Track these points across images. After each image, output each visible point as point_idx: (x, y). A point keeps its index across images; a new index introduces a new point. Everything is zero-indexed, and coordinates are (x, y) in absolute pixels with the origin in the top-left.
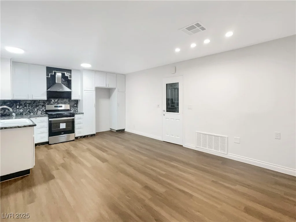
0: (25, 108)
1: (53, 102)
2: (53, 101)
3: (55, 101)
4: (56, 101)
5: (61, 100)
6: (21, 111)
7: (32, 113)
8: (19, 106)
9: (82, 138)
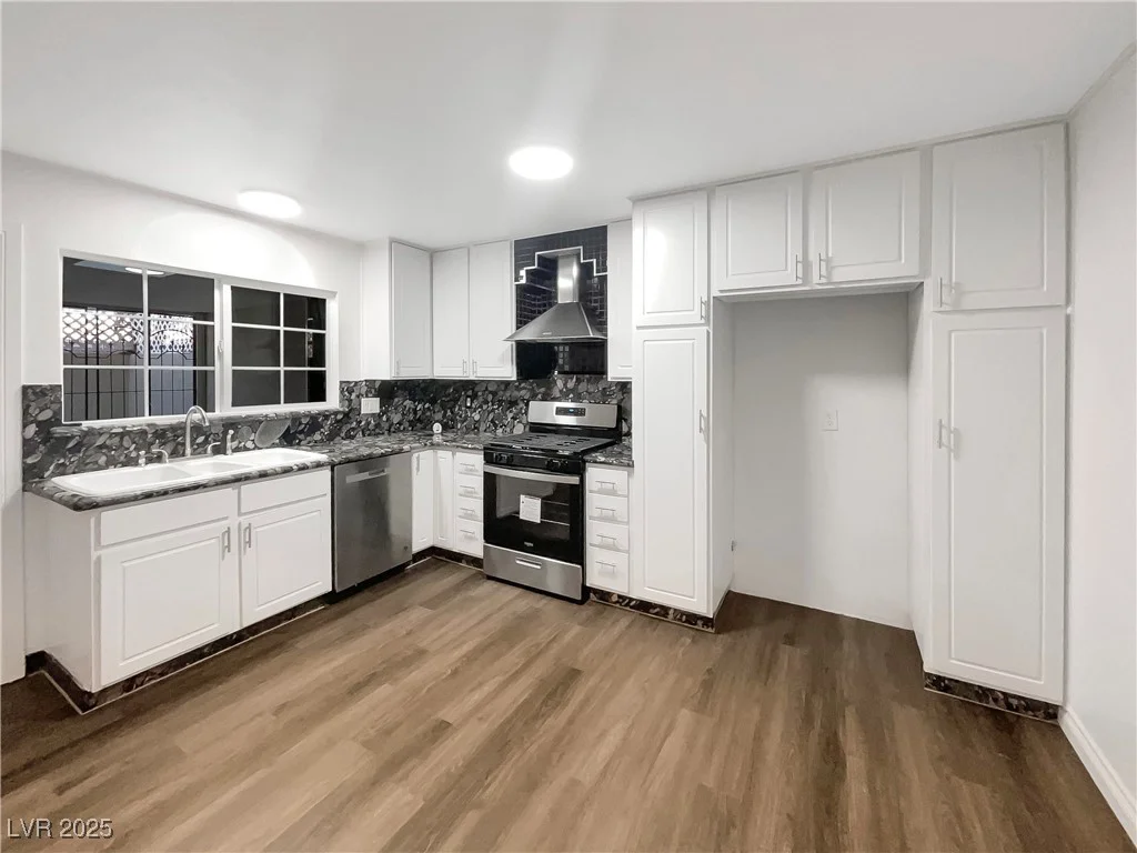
0: (485, 407)
1: (561, 391)
2: (560, 384)
3: (565, 385)
4: (571, 385)
5: (589, 381)
6: (477, 417)
7: (501, 430)
8: (472, 402)
9: (627, 605)
